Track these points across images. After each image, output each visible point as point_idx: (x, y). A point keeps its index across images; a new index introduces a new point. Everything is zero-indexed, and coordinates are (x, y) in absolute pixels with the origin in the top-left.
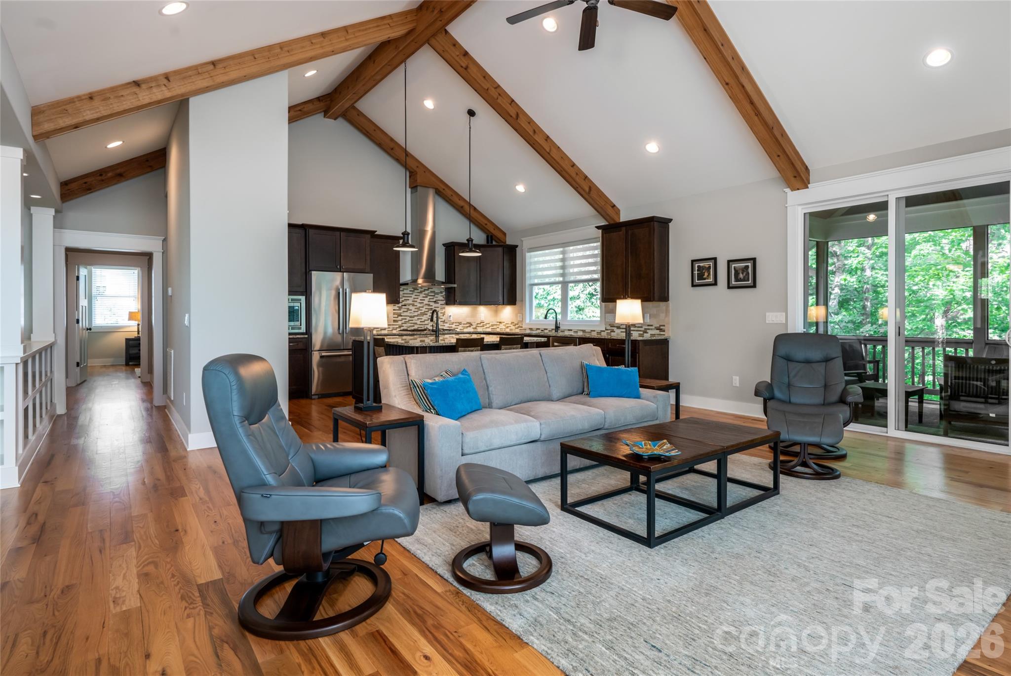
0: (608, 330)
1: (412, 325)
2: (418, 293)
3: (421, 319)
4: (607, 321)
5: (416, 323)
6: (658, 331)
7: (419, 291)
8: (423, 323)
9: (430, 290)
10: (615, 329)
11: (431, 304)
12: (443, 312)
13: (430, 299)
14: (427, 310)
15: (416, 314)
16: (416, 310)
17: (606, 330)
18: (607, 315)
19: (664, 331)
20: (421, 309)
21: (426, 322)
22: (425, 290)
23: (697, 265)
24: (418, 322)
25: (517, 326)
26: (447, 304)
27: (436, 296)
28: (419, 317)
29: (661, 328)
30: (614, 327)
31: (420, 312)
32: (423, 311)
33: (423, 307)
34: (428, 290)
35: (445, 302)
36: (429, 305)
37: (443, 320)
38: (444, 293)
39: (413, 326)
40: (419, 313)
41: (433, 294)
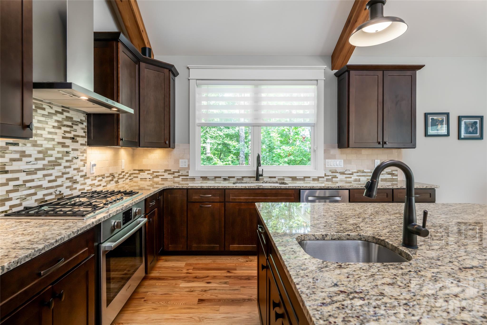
0: (328, 176)
1: (32, 191)
2: (43, 115)
3: (51, 175)
4: (327, 166)
5: (40, 187)
6: (390, 175)
7: (46, 113)
8: (54, 184)
9: (66, 114)
10: (338, 175)
11: (68, 142)
12: (83, 158)
13: (65, 132)
14: (60, 155)
15: (40, 164)
16: (41, 156)
17: (325, 175)
18: (327, 160)
19: (397, 176)
20: (50, 152)
21: (59, 182)
22: (57, 112)
23: (430, 118)
24: (45, 184)
25: (176, 175)
26: (90, 143)
27: (75, 127)
28: (45, 172)
29: (394, 172)
30: (337, 172)
31: (48, 159)
32: (53, 159)
33: (53, 149)
34: (61, 113)
35: (86, 139)
36: (63, 145)
37: (83, 173)
38: (85, 124)
39: (35, 194)
40: (45, 162)
41: (70, 123)
